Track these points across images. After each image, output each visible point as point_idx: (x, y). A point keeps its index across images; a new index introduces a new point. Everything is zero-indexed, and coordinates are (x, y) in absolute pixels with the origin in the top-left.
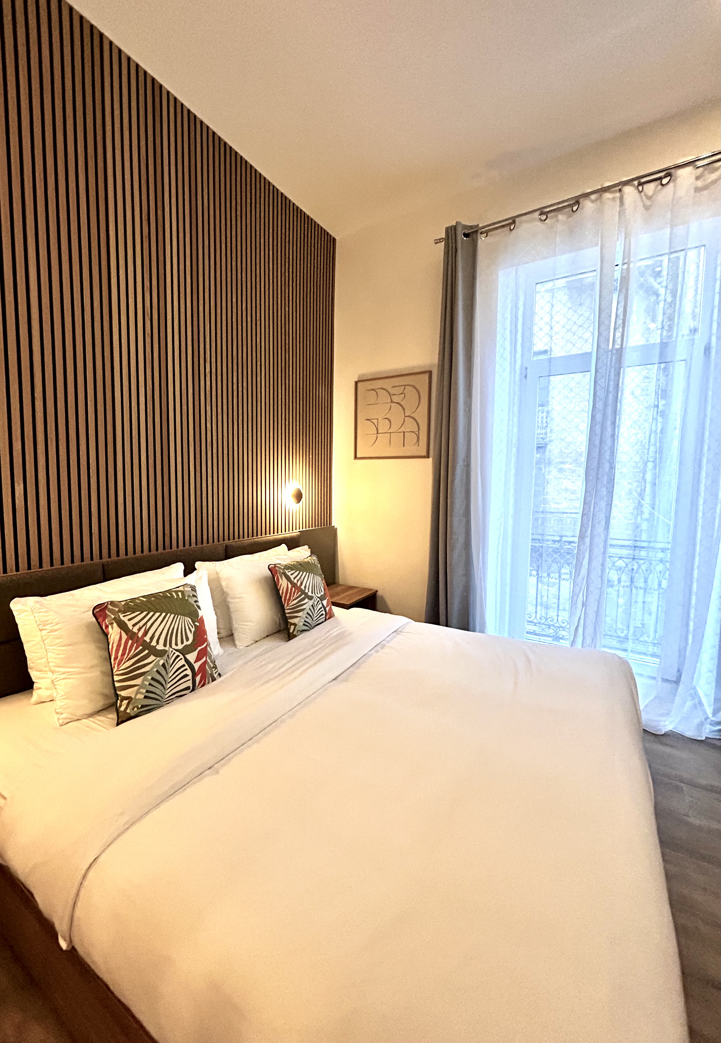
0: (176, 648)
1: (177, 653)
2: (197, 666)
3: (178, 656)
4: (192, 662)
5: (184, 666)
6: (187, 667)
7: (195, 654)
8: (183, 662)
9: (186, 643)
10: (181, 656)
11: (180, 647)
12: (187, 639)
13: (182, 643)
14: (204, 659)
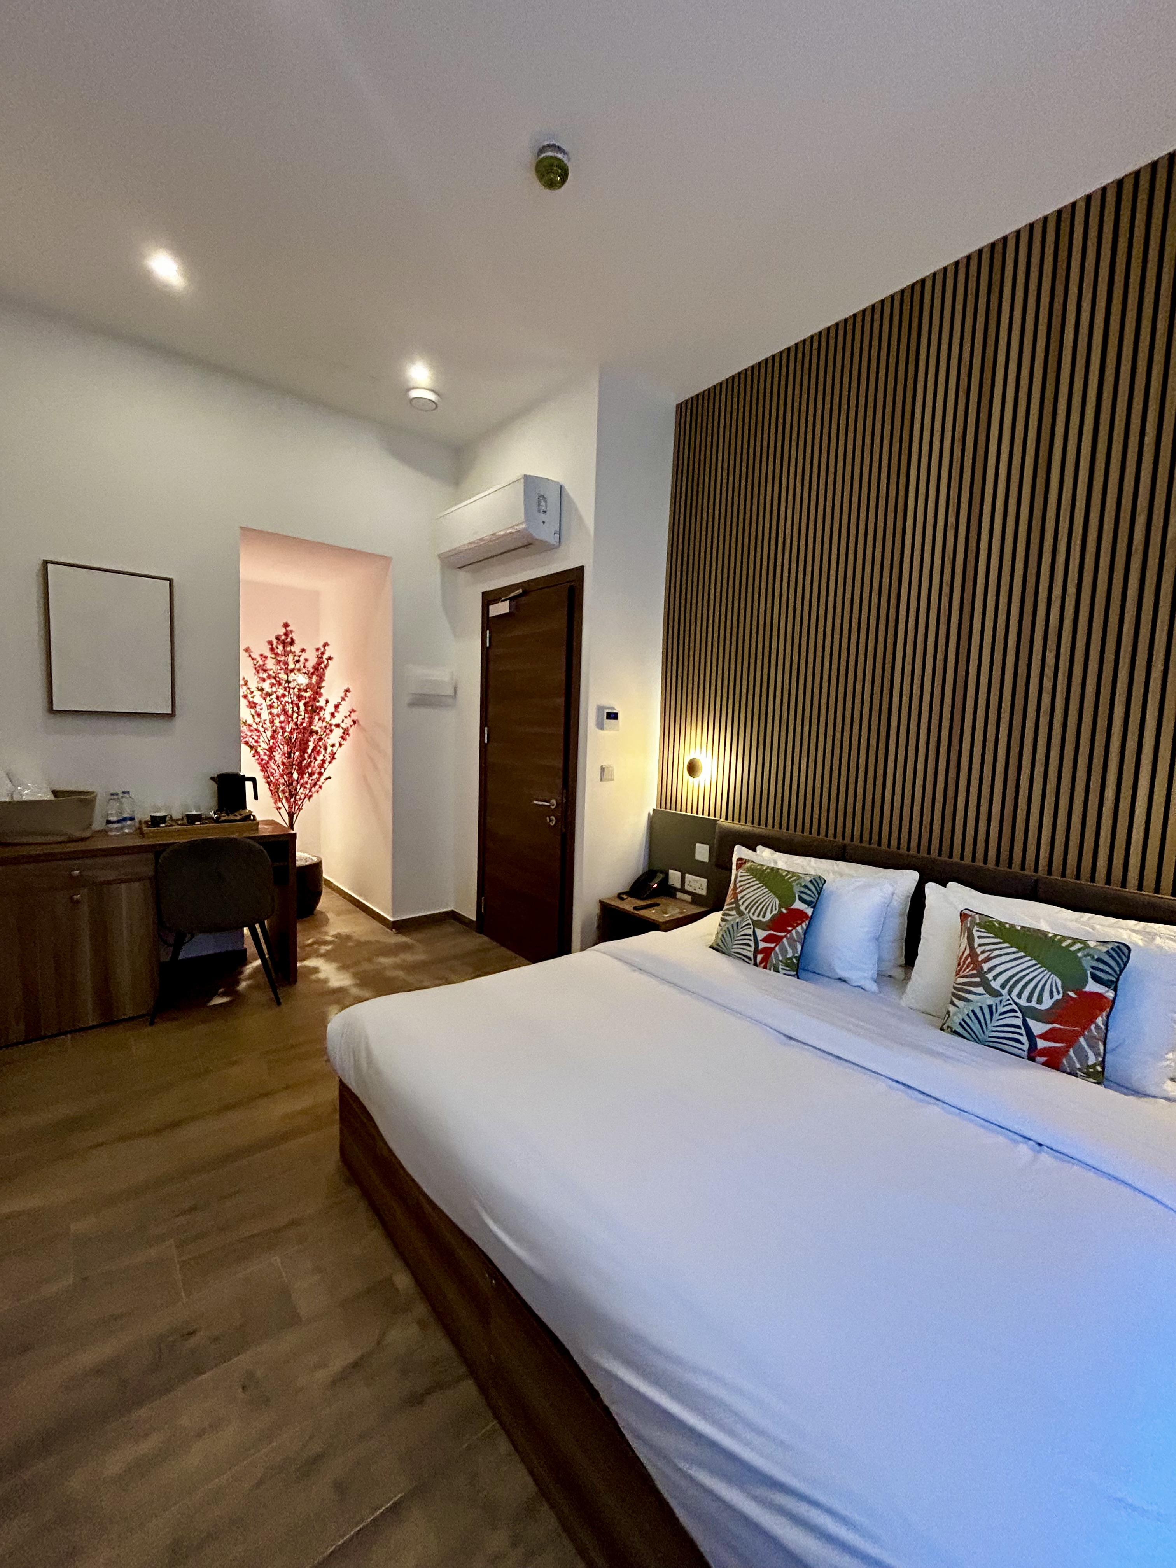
0: (752, 916)
1: (750, 922)
2: (762, 945)
3: (749, 924)
4: (759, 938)
5: (750, 935)
6: (752, 938)
7: (765, 933)
8: (750, 932)
9: (761, 918)
10: (752, 926)
11: (755, 918)
12: (764, 917)
13: (758, 916)
14: (773, 945)
